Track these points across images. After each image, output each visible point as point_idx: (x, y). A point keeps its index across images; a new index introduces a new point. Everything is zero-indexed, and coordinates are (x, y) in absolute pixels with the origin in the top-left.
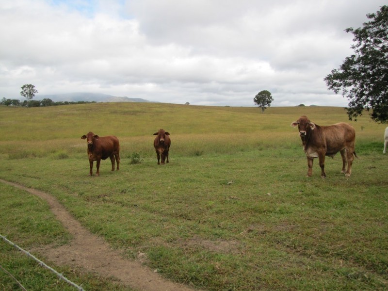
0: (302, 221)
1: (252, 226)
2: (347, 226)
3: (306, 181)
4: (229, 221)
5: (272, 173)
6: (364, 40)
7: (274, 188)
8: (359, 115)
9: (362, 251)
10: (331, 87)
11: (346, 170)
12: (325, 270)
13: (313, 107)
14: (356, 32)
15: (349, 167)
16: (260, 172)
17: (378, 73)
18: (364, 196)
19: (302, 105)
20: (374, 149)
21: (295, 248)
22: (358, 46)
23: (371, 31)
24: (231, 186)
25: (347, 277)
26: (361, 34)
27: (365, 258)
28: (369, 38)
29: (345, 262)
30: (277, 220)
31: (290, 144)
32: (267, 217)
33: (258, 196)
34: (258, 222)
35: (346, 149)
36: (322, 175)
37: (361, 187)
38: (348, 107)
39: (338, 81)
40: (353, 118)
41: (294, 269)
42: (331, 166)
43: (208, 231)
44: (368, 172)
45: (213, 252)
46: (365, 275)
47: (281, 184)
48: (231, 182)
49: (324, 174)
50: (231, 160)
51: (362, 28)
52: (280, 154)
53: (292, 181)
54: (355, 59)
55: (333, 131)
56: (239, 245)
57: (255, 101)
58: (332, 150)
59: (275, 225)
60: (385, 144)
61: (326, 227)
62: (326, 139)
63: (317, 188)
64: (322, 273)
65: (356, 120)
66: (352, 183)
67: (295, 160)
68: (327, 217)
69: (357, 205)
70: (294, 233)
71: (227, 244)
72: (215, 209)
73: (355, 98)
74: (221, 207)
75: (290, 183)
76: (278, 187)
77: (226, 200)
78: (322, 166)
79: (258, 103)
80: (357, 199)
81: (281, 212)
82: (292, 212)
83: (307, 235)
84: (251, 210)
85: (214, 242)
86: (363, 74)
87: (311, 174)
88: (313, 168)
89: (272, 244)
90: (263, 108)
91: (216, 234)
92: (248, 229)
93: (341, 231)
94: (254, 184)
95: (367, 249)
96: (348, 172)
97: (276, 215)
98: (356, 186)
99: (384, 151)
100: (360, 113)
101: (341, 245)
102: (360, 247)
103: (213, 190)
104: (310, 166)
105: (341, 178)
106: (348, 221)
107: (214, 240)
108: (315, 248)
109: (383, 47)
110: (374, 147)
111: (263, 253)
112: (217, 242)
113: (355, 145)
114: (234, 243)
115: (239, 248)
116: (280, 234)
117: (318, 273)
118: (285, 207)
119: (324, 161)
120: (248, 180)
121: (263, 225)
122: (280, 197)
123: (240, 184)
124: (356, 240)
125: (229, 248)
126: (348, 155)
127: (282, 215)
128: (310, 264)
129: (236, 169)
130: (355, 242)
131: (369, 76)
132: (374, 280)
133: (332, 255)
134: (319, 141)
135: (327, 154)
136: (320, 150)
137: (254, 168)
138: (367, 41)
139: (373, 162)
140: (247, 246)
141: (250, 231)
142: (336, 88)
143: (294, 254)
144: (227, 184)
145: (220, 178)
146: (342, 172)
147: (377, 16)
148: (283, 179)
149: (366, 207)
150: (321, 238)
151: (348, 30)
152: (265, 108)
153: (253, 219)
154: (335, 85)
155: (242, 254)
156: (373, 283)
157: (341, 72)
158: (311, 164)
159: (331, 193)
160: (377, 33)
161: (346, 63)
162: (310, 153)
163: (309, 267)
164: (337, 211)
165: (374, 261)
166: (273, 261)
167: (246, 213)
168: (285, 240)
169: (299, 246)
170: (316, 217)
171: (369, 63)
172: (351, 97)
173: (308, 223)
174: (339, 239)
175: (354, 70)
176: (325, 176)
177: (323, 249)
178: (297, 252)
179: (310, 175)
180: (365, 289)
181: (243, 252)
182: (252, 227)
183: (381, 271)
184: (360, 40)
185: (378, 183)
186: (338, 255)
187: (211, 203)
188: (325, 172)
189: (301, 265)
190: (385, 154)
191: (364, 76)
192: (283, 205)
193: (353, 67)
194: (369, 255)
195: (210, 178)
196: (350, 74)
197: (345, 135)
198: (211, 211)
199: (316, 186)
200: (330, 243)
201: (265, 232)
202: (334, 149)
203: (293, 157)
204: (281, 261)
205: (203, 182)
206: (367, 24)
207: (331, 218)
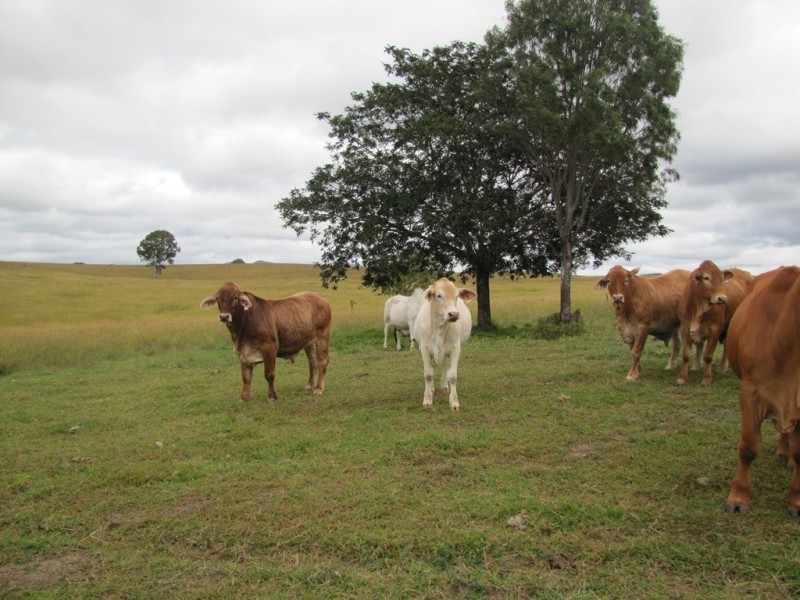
0: (224, 492)
1: (119, 516)
2: (310, 488)
3: (237, 411)
4: (64, 513)
5: (168, 401)
6: (348, 137)
7: (171, 431)
8: (341, 279)
9: (336, 529)
10: (289, 224)
11: (316, 385)
12: (266, 579)
13: (260, 265)
14: (335, 122)
15: (320, 378)
16: (144, 401)
17: (372, 201)
18: (345, 429)
19: (239, 262)
20: (369, 341)
21: (209, 547)
22: (338, 148)
23: (360, 124)
24: (76, 436)
25: (306, 583)
26: (343, 127)
27: (340, 543)
28: (356, 136)
29: (304, 556)
30: (173, 495)
31: (212, 340)
32: (153, 492)
33: (135, 451)
34: (132, 505)
35: (314, 342)
36: (270, 396)
37: (341, 412)
38: (322, 263)
39: (300, 213)
40: (332, 285)
41: (203, 591)
42: (288, 379)
43: (11, 543)
44: (355, 384)
45: (18, 590)
46: (337, 573)
47: (185, 422)
48: (77, 427)
49: (273, 394)
50: (81, 380)
51: (345, 115)
52: (191, 360)
53: (208, 414)
54: (333, 173)
55: (291, 309)
56: (84, 561)
57: (140, 253)
58: (289, 345)
59: (170, 507)
60: (386, 331)
61: (271, 495)
62: (277, 325)
63: (258, 422)
64: (260, 587)
65: (335, 288)
66: (325, 406)
67: (219, 372)
68: (275, 476)
69: (331, 446)
70: (208, 516)
71: (56, 565)
72: (32, 491)
73: (333, 247)
74: (49, 482)
75: (204, 418)
76: (180, 428)
77: (61, 468)
78: (270, 379)
79: (148, 258)
80: (332, 435)
81: (182, 478)
82: (204, 476)
83: (233, 516)
84: (116, 482)
85: (22, 567)
86: (346, 201)
87: (248, 395)
88: (252, 384)
89: (161, 546)
90: (157, 267)
91: (31, 547)
92: (109, 523)
93: (299, 498)
94: (130, 427)
95: (344, 524)
96: (318, 387)
97: (172, 485)
98: (332, 411)
99: (385, 345)
100: (342, 273)
101: (298, 525)
102: (333, 522)
103: (32, 447)
104: (246, 381)
105: (305, 399)
106: (314, 478)
107: (23, 563)
108: (249, 541)
109: (379, 154)
110: (370, 337)
111: (139, 569)
112: (31, 565)
113: (331, 333)
114: (75, 558)
115: (85, 569)
116: (178, 524)
117: (253, 587)
118: (191, 467)
119: (273, 368)
120: (117, 419)
121: (143, 509)
122: (183, 448)
123: (97, 430)
124: (326, 511)
125: (60, 573)
126: (318, 355)
127: (184, 484)
128: (236, 574)
129: (91, 397)
130: (323, 516)
131: (356, 205)
132: (350, 578)
133: (281, 547)
134: (263, 328)
135: (281, 354)
136: (267, 346)
137: (132, 393)
138: (353, 140)
139: (366, 364)
140: (105, 559)
141: (113, 526)
142: (298, 225)
143: (207, 559)
144: (66, 433)
145: (52, 420)
146: (308, 387)
147: (367, 97)
148: (192, 410)
149: (347, 449)
150: (261, 518)
151: (321, 116)
152: (163, 267)
153: (121, 500)
154: (295, 219)
155: (91, 579)
156: (350, 584)
157: (308, 194)
158: (248, 376)
159: (283, 428)
160: (368, 128)
161: (316, 178)
162: (249, 355)
163: (233, 580)
164: (294, 463)
165: (355, 545)
166: (159, 581)
167: (106, 490)
168: (188, 534)
169: (218, 541)
170: (253, 479)
171: (356, 182)
172: (326, 245)
173: (237, 492)
174: (296, 515)
175: (330, 192)
176: (276, 398)
177: (265, 539)
178: (213, 554)
179: (246, 398)
180: (336, 596)
181: (94, 576)
182: (117, 518)
183: (365, 559)
184: (341, 137)
185: (370, 402)
186: (293, 545)
187: (22, 478)
188: (275, 389)
189: (219, 578)
190: (386, 349)
191: (348, 204)
192: (186, 463)
193: (328, 187)
194: (346, 535)
195: (29, 422)
196: (323, 200)
197: (314, 316)
198: (21, 497)
199: (257, 419)
200: (277, 525)
201: (146, 523)
202: (295, 343)
203: (216, 365)
204: (180, 577)
205: (8, 432)
206: (351, 110)
207: (281, 478)
